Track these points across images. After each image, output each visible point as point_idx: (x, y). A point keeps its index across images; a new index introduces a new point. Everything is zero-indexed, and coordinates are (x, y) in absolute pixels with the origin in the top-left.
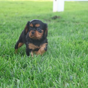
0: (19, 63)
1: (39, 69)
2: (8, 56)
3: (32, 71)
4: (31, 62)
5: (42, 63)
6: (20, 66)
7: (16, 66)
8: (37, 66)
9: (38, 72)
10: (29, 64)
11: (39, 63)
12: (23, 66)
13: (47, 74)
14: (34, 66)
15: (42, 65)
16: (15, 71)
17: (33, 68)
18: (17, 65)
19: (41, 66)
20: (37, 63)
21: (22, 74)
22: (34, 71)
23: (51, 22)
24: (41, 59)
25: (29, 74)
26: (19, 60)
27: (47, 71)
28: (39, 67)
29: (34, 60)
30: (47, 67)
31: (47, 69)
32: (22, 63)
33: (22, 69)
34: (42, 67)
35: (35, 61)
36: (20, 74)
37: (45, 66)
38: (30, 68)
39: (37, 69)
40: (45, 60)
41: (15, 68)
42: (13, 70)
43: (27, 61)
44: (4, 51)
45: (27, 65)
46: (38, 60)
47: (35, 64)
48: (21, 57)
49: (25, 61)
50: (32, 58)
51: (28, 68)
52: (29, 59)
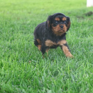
0: (49, 70)
1: (73, 76)
2: (35, 61)
3: (64, 79)
4: (63, 68)
5: (76, 70)
6: (50, 73)
7: (45, 74)
8: (70, 73)
9: (72, 81)
10: (60, 71)
11: (72, 70)
13: (83, 83)
14: (67, 74)
15: (77, 73)
16: (44, 80)
17: (66, 76)
18: (47, 72)
19: (75, 73)
20: (70, 69)
21: (52, 83)
22: (66, 80)
23: (85, 20)
24: (75, 65)
25: (61, 83)
26: (48, 67)
27: (83, 79)
28: (73, 75)
29: (66, 66)
30: (82, 75)
31: (83, 77)
32: (52, 70)
33: (52, 77)
34: (77, 74)
35: (67, 67)
36: (51, 83)
37: (80, 74)
38: (62, 76)
39: (70, 77)
41: (44, 76)
42: (41, 79)
43: (58, 67)
44: (30, 56)
45: (58, 72)
46: (71, 66)
47: (67, 71)
48: (50, 63)
49: (56, 67)
50: (63, 64)
51: (59, 75)
52: (60, 65)
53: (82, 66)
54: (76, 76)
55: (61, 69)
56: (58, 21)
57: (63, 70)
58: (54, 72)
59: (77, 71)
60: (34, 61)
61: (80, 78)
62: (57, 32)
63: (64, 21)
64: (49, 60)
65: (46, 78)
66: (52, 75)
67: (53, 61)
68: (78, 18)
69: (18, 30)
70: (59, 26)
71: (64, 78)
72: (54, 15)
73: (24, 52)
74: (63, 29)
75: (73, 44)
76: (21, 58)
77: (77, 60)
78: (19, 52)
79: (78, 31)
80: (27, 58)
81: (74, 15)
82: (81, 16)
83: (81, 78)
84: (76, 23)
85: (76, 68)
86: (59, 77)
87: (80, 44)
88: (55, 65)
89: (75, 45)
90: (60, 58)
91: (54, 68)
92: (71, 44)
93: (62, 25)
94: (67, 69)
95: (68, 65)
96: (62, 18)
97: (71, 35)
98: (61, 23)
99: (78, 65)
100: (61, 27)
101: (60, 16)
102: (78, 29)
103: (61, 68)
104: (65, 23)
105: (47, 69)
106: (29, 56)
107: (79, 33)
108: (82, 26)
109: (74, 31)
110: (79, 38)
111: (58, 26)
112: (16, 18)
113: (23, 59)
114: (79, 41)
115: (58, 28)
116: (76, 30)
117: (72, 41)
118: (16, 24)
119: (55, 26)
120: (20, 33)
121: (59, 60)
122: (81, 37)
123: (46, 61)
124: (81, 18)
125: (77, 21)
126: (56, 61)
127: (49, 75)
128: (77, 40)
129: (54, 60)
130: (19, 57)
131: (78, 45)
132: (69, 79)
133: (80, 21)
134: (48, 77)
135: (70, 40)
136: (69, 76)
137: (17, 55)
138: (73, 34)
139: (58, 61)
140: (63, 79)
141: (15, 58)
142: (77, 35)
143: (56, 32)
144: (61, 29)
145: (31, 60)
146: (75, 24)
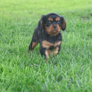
0: (52, 75)
1: (78, 82)
2: (38, 66)
3: (69, 85)
4: (67, 73)
6: (53, 78)
7: (48, 79)
8: (75, 78)
9: (77, 86)
10: (64, 75)
11: (77, 75)
12: (57, 79)
13: (89, 88)
14: (72, 79)
15: (82, 77)
16: (47, 86)
17: (70, 82)
18: (50, 77)
19: (81, 78)
20: (75, 74)
21: (56, 89)
22: (71, 85)
24: (80, 69)
25: (65, 89)
26: (51, 71)
27: (89, 85)
28: (78, 80)
29: (70, 70)
30: (88, 80)
31: (89, 82)
32: (55, 75)
33: (55, 82)
34: (82, 79)
35: (72, 71)
36: (54, 89)
37: (86, 79)
38: (66, 81)
39: (75, 83)
40: (85, 70)
41: (47, 81)
42: (44, 84)
43: (62, 72)
44: (32, 60)
45: (62, 77)
46: (75, 71)
47: (72, 76)
48: (54, 67)
49: (60, 72)
50: (67, 69)
51: (64, 81)
52: (64, 69)
53: (87, 70)
54: (81, 81)
55: (65, 74)
56: (51, 21)
57: (68, 74)
58: (57, 76)
59: (82, 76)
60: (36, 65)
61: (85, 84)
62: (51, 32)
63: (58, 21)
64: (53, 64)
65: (50, 83)
66: (56, 80)
67: (57, 65)
68: (83, 19)
69: (19, 32)
70: (53, 26)
71: (68, 83)
72: (48, 15)
73: (25, 56)
74: (56, 30)
75: (77, 46)
76: (22, 62)
77: (82, 64)
78: (19, 56)
79: (82, 33)
80: (29, 62)
81: (79, 15)
82: (86, 16)
83: (87, 84)
84: (81, 24)
85: (82, 73)
86: (63, 83)
87: (85, 47)
88: (58, 70)
89: (79, 48)
90: (64, 62)
91: (57, 73)
92: (76, 47)
93: (55, 25)
94: (71, 73)
95: (72, 70)
96: (55, 18)
97: (75, 37)
98: (55, 23)
99: (83, 69)
100: (54, 27)
101: (54, 16)
102: (82, 30)
103: (65, 72)
104: (59, 23)
105: (50, 74)
106: (30, 60)
107: (84, 34)
108: (87, 26)
109: (79, 32)
110: (84, 40)
111: (51, 26)
112: (17, 19)
113: (24, 63)
114: (84, 43)
115: (51, 28)
116: (80, 31)
117: (77, 43)
118: (17, 25)
119: (48, 26)
120: (21, 35)
121: (63, 64)
122: (86, 39)
123: (49, 65)
124: (86, 18)
125: (82, 22)
126: (60, 65)
127: (52, 80)
128: (82, 42)
129: (57, 63)
130: (20, 61)
131: (83, 47)
132: (74, 84)
133: (85, 22)
134: (51, 82)
135: (74, 42)
136: (74, 81)
137: (18, 60)
138: (77, 36)
139: (61, 65)
140: (67, 85)
141: (16, 62)
142: (81, 37)
143: (49, 32)
144: (54, 30)
145: (33, 64)
146: (79, 25)
